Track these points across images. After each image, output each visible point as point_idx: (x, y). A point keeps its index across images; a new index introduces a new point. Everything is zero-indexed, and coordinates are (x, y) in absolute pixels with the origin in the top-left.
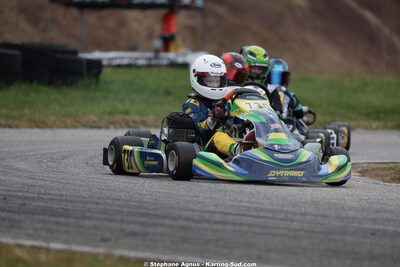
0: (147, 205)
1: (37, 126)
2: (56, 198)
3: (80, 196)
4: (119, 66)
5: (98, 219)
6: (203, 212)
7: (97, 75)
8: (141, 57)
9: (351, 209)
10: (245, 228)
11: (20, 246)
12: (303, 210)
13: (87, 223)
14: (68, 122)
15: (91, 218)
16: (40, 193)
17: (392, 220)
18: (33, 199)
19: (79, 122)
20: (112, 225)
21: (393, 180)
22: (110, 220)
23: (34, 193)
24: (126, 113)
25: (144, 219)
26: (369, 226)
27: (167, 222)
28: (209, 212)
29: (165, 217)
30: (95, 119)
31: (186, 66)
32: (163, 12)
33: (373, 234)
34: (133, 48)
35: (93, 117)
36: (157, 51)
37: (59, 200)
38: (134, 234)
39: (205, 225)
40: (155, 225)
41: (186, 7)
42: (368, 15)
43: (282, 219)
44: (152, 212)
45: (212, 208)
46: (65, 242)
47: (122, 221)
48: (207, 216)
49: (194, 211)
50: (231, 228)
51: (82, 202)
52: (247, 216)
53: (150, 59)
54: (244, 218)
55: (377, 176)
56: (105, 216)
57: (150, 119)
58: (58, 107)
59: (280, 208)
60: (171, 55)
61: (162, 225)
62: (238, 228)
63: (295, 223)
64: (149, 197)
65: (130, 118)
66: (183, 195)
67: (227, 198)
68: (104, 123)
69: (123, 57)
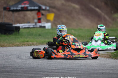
0: (35, 68)
1: (2, 47)
2: (8, 67)
3: (16, 67)
4: (25, 28)
5: (21, 73)
6: (52, 69)
7: (19, 31)
8: (31, 25)
9: (95, 67)
10: (65, 74)
12: (81, 68)
13: (18, 74)
14: (11, 45)
15: (19, 73)
16: (3, 66)
17: (108, 69)
19: (14, 45)
20: (25, 75)
21: (107, 58)
22: (25, 73)
24: (28, 41)
25: (34, 73)
27: (41, 73)
28: (53, 69)
29: (41, 72)
31: (44, 27)
33: (102, 74)
34: (29, 23)
35: (18, 43)
36: (36, 23)
37: (9, 68)
39: (53, 73)
40: (38, 74)
42: (97, 10)
43: (75, 71)
44: (37, 70)
45: (55, 68)
47: (28, 73)
48: (53, 71)
49: (49, 69)
50: (60, 74)
53: (34, 25)
54: (64, 71)
56: (23, 72)
57: (35, 43)
58: (7, 41)
59: (74, 67)
60: (40, 24)
61: (40, 74)
62: (63, 74)
63: (79, 72)
64: (36, 66)
65: (29, 43)
66: (46, 65)
67: (59, 65)
68: (21, 45)
69: (26, 25)
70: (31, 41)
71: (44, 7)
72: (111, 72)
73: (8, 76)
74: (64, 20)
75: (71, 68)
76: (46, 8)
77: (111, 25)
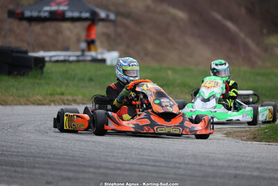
0: (77, 158)
1: (1, 104)
2: (14, 154)
3: (31, 153)
4: (57, 61)
5: (45, 169)
6: (117, 162)
7: (42, 68)
8: (72, 55)
9: (219, 160)
10: (146, 174)
12: (186, 161)
13: (36, 171)
14: (22, 101)
15: (39, 168)
16: (3, 151)
17: (248, 167)
19: (29, 101)
20: (54, 173)
21: (248, 139)
22: (52, 169)
24: (62, 94)
25: (74, 168)
26: (232, 171)
27: (92, 170)
28: (120, 163)
29: (90, 167)
30: (40, 98)
31: (103, 61)
32: (87, 24)
33: (235, 177)
34: (67, 49)
35: (39, 97)
36: (83, 51)
37: (16, 155)
38: (69, 179)
39: (119, 172)
40: (84, 172)
41: (103, 20)
42: (230, 25)
43: (171, 168)
44: (81, 163)
45: (123, 160)
46: (22, 184)
47: (61, 170)
48: (119, 165)
49: (111, 162)
50: (136, 174)
51: (33, 157)
52: (147, 165)
53: (77, 56)
55: (237, 137)
56: (49, 166)
57: (79, 98)
58: (15, 91)
59: (170, 160)
60: (93, 54)
61: (88, 172)
62: (141, 174)
63: (181, 170)
64: (79, 153)
65: (65, 98)
66: (103, 151)
67: (133, 153)
68: (47, 101)
69: (60, 55)
70: (70, 94)
71: (103, 15)
72: (256, 173)
73: (13, 174)
74: (150, 47)
75: (163, 161)
76: (108, 16)
77: (259, 63)
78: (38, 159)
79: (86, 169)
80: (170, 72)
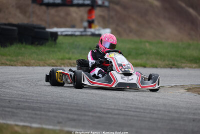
0: (80, 105)
1: (25, 65)
2: (35, 101)
3: (47, 101)
4: (66, 35)
6: (108, 109)
7: (55, 40)
8: (77, 31)
9: (182, 108)
10: (129, 117)
11: (17, 125)
12: (159, 108)
13: (50, 114)
14: (41, 63)
15: (53, 112)
16: (27, 99)
18: (23, 102)
19: (46, 64)
20: (63, 115)
22: (62, 113)
23: (24, 99)
25: (79, 113)
26: (191, 116)
27: (90, 114)
28: (111, 109)
29: (89, 111)
30: (54, 62)
31: (100, 35)
32: (88, 8)
33: (194, 121)
34: (73, 27)
35: (53, 61)
36: (85, 28)
38: (74, 120)
39: (110, 116)
40: (85, 115)
41: (100, 6)
42: (191, 10)
43: (148, 113)
44: (83, 109)
45: (113, 107)
46: (40, 123)
47: (68, 113)
48: (110, 111)
49: (104, 108)
51: (48, 103)
52: (130, 111)
53: (81, 32)
54: (128, 112)
55: (195, 92)
58: (36, 56)
59: (147, 107)
60: (92, 30)
63: (154, 115)
64: (81, 101)
65: (72, 61)
67: (120, 102)
68: (59, 64)
69: (68, 31)
70: (75, 58)
71: (100, 2)
73: (34, 116)
74: (133, 26)
75: (140, 108)
76: (103, 3)
78: (52, 105)
79: (87, 113)
80: (147, 45)
